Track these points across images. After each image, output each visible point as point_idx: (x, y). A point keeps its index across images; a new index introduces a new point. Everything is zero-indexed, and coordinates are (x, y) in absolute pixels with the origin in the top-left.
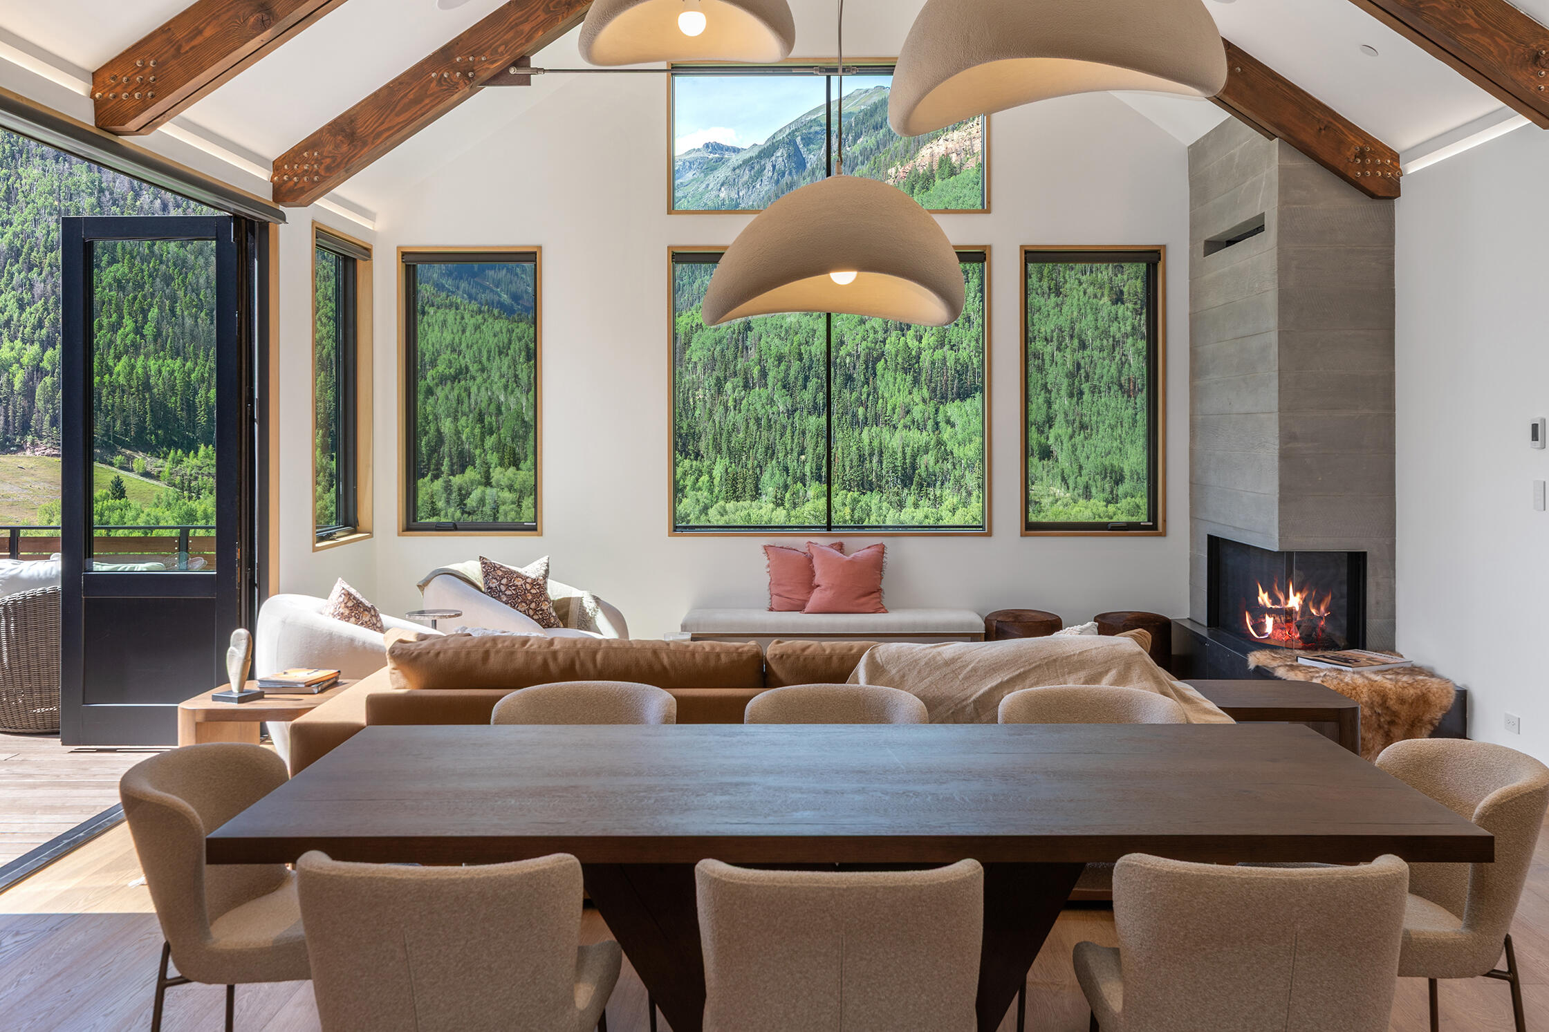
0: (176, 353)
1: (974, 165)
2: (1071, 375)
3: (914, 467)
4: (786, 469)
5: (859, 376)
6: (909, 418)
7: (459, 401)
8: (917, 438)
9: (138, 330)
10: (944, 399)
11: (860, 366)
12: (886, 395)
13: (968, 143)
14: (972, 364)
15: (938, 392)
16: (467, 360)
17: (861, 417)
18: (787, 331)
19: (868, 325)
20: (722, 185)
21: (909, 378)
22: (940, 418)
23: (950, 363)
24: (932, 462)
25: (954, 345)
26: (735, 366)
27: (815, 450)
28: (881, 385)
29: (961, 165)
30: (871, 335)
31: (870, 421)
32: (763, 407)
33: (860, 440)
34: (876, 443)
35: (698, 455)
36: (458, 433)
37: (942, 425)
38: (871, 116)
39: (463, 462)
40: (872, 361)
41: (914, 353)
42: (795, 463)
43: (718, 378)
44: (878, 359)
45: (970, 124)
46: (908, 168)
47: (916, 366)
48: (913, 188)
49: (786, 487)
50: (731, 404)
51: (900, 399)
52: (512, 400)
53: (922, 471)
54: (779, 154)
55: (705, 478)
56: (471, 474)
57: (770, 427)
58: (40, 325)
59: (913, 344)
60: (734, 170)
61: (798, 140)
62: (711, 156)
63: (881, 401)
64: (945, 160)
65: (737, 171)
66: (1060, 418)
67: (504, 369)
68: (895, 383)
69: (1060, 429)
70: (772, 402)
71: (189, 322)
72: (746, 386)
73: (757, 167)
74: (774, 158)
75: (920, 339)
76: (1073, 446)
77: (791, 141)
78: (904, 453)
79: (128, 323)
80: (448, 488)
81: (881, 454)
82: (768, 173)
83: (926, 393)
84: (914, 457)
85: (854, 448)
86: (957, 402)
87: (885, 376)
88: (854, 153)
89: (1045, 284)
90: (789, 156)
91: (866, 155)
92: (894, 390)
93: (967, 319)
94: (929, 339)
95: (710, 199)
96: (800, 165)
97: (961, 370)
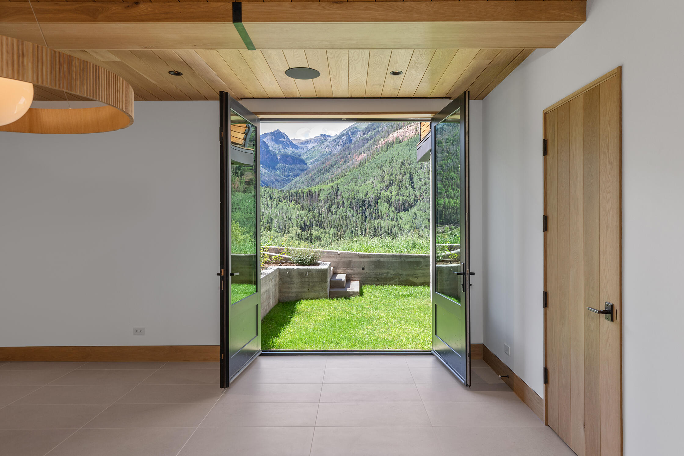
1: (406, 140)
4: (352, 232)
5: (373, 204)
6: (388, 217)
8: (392, 223)
10: (399, 211)
11: (373, 201)
12: (381, 210)
13: (404, 133)
14: (408, 200)
15: (397, 209)
17: (374, 217)
18: (350, 191)
19: (375, 189)
20: (326, 147)
21: (388, 205)
22: (398, 217)
23: (401, 200)
24: (397, 230)
25: (402, 195)
26: (334, 201)
27: (361, 226)
28: (380, 207)
29: (403, 140)
30: (376, 192)
31: (376, 218)
32: (344, 213)
33: (375, 224)
34: (379, 224)
35: (325, 228)
37: (399, 219)
38: (373, 126)
40: (377, 199)
41: (390, 197)
42: (355, 230)
43: (329, 205)
44: (378, 199)
45: (405, 127)
46: (386, 141)
47: (390, 201)
48: (388, 147)
50: (334, 213)
51: (386, 211)
52: (267, 211)
54: (344, 137)
55: (327, 235)
57: (346, 219)
59: (389, 194)
60: (330, 142)
61: (350, 133)
62: (323, 138)
63: (380, 212)
64: (397, 138)
65: (331, 143)
67: (264, 202)
68: (384, 206)
70: (346, 212)
72: (338, 207)
73: (337, 141)
74: (342, 139)
75: (391, 193)
77: (348, 134)
78: (388, 227)
81: (381, 227)
82: (340, 143)
83: (393, 209)
84: (391, 229)
85: (373, 226)
86: (403, 212)
87: (381, 204)
88: (367, 137)
90: (347, 138)
91: (371, 137)
92: (384, 208)
93: (406, 187)
94: (394, 193)
95: (322, 151)
96: (351, 141)
97: (404, 202)
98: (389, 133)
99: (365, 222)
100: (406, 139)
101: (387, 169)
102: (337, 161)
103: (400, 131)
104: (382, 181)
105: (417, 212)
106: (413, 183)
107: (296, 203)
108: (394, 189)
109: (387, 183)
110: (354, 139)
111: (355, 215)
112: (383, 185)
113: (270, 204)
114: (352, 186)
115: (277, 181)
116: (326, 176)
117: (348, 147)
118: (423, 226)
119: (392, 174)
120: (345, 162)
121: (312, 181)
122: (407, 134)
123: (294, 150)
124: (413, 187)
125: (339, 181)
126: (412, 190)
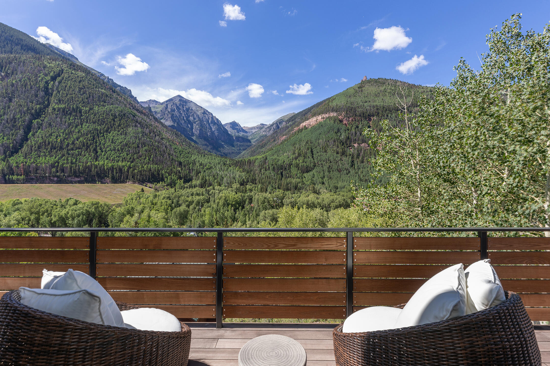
0: (156, 164)
2: (328, 168)
3: (297, 186)
4: (272, 186)
5: (287, 168)
6: (297, 176)
7: (210, 173)
8: (298, 180)
9: (149, 159)
10: (304, 173)
11: (288, 166)
14: (309, 166)
15: (302, 171)
16: (212, 165)
17: (287, 176)
18: (274, 160)
19: (289, 158)
20: (263, 132)
21: (297, 169)
22: (303, 176)
23: (305, 165)
24: (301, 185)
25: (306, 162)
26: (264, 166)
27: (278, 182)
28: (291, 170)
29: (308, 127)
30: (290, 160)
31: (289, 177)
33: (287, 181)
34: (290, 181)
35: (256, 184)
36: (209, 179)
37: (303, 178)
39: (210, 185)
40: (290, 165)
41: (298, 164)
42: (274, 185)
43: (260, 169)
45: (310, 119)
46: (298, 128)
47: (298, 166)
48: (299, 132)
49: (272, 190)
50: (263, 174)
51: (295, 173)
52: (220, 173)
53: (299, 187)
54: (274, 126)
56: (211, 187)
57: (270, 178)
58: (131, 158)
59: (298, 162)
60: (266, 129)
62: (262, 126)
63: (291, 173)
64: (305, 126)
66: (326, 176)
69: (326, 178)
70: (270, 173)
71: (159, 158)
72: (266, 170)
73: (270, 128)
76: (329, 182)
77: (277, 123)
78: (295, 183)
79: (147, 158)
80: (206, 190)
81: (291, 183)
82: (272, 129)
83: (300, 171)
84: (297, 184)
86: (306, 173)
87: (292, 168)
89: (323, 150)
90: (276, 126)
91: (291, 125)
92: (294, 171)
93: (309, 157)
94: (301, 161)
95: (261, 134)
96: (278, 127)
97: (307, 167)
98: (300, 123)
99: (282, 179)
100: (310, 127)
101: (297, 146)
102: (269, 141)
103: (307, 122)
104: (294, 153)
105: (315, 173)
106: (313, 154)
107: (240, 168)
108: (301, 159)
109: (297, 155)
110: (280, 127)
111: (276, 175)
112: (294, 156)
113: (223, 168)
114: (275, 156)
115: (233, 153)
116: (262, 150)
117: (276, 132)
118: (318, 182)
119: (300, 149)
120: (274, 141)
121: (253, 153)
122: (311, 123)
123: (244, 133)
124: (313, 157)
125: (268, 154)
126: (312, 159)
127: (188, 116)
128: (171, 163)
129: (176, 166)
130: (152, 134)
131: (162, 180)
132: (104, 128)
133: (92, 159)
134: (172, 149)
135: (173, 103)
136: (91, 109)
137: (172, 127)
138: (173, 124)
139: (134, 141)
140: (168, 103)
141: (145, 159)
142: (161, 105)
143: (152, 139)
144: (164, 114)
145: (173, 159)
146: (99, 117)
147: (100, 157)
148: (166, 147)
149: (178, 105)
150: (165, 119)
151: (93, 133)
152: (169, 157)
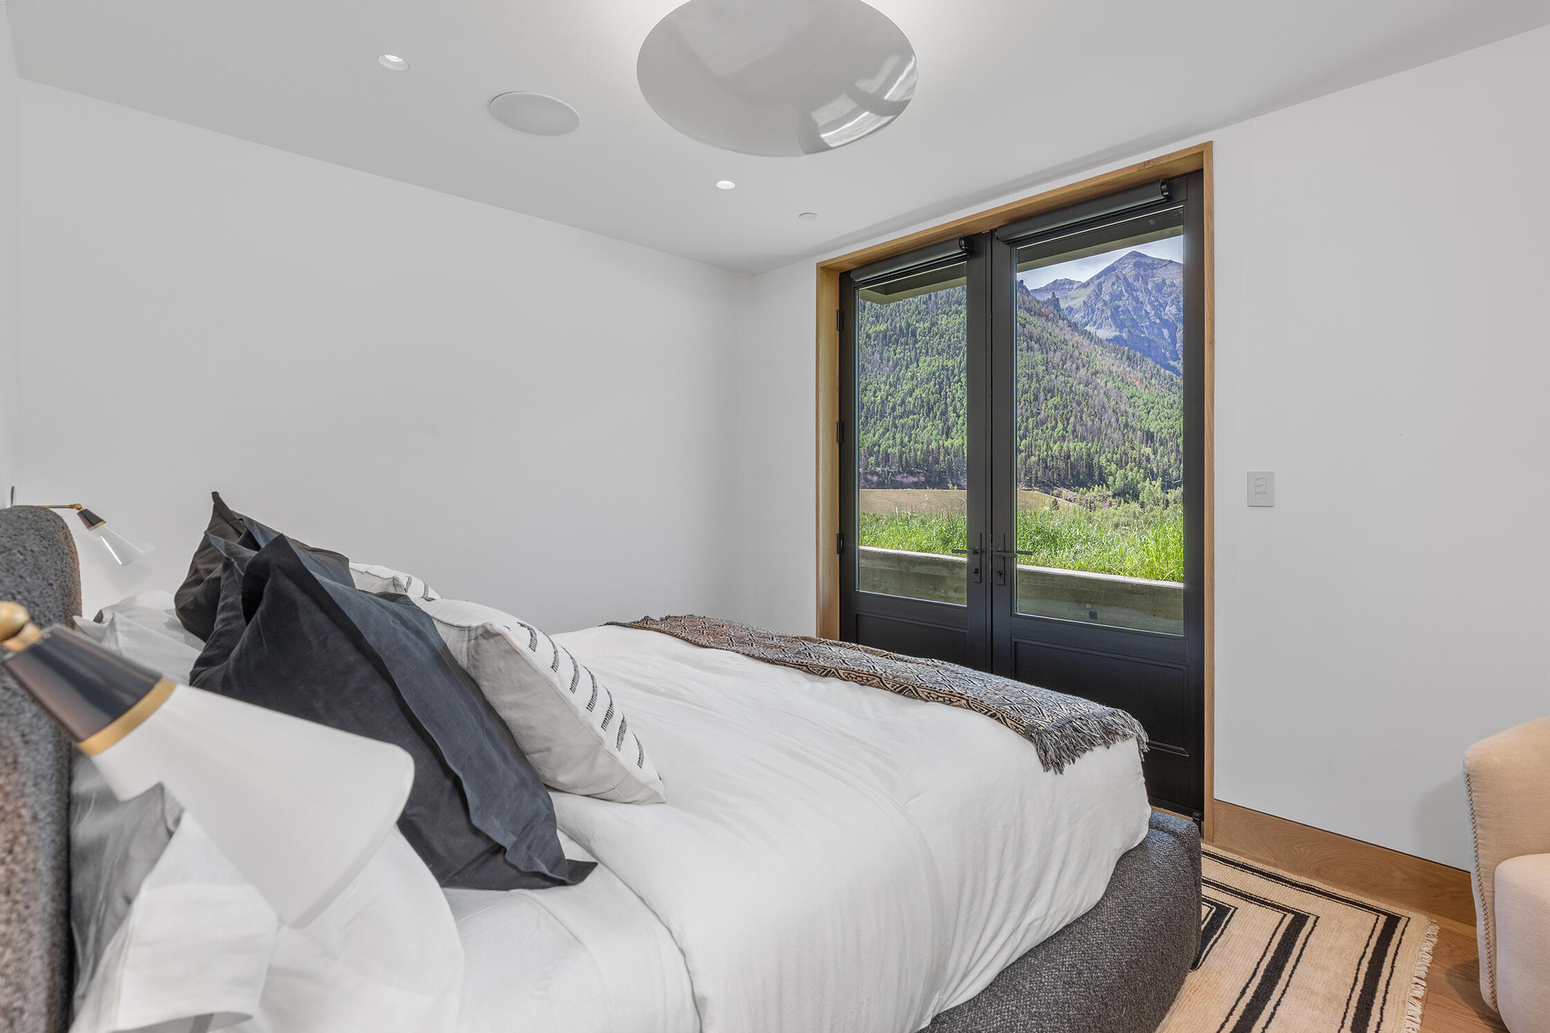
127: (1161, 305)
128: (1123, 435)
129: (1137, 442)
130: (1068, 364)
131: (1102, 481)
132: (961, 362)
133: (938, 434)
134: (1125, 398)
135: (1117, 277)
136: (933, 324)
137: (1116, 339)
138: (1117, 333)
139: (1027, 386)
140: (1102, 280)
141: (1053, 429)
142: (1083, 290)
143: (1069, 376)
144: (1093, 312)
145: (1126, 426)
146: (950, 340)
147: (954, 430)
148: (1106, 394)
149: (1130, 280)
150: (1095, 323)
151: (939, 376)
152: (1117, 420)
